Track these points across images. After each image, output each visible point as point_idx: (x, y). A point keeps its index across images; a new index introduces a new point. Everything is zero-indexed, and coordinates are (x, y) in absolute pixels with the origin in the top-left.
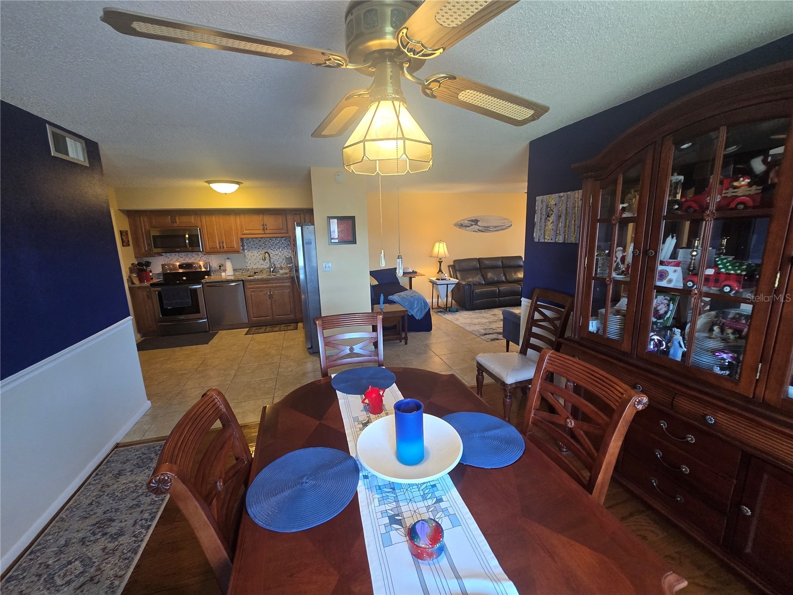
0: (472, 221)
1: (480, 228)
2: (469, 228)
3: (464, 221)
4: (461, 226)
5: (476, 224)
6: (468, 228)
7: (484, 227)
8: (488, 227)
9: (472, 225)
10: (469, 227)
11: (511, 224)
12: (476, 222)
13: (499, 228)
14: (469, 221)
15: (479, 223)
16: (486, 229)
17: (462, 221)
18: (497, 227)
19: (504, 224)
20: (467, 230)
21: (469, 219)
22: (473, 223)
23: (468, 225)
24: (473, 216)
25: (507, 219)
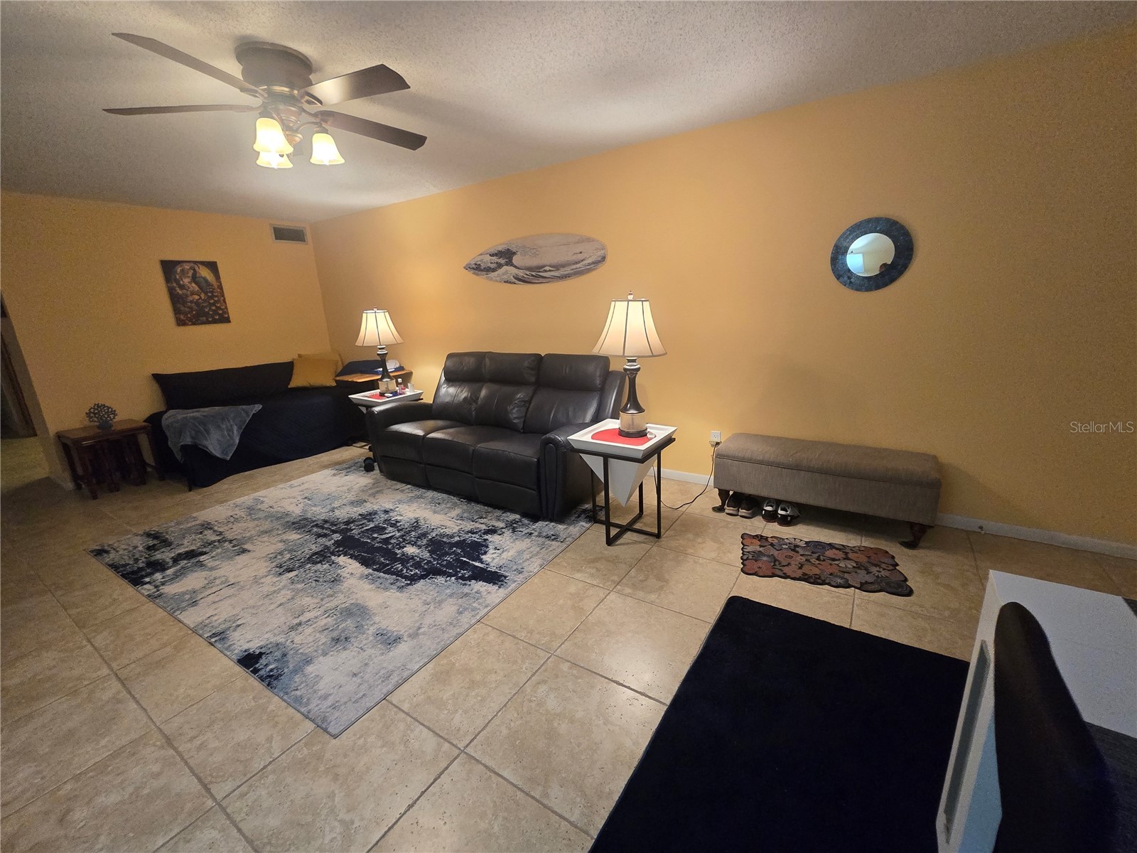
0: (499, 254)
1: (521, 273)
2: (496, 273)
3: (482, 257)
4: (477, 268)
5: (510, 263)
6: (492, 275)
7: (530, 269)
8: (539, 268)
9: (500, 266)
10: (494, 270)
11: (601, 253)
12: (506, 255)
13: (567, 270)
14: (490, 255)
15: (516, 260)
16: (534, 275)
17: (476, 260)
18: (563, 266)
19: (580, 257)
20: (491, 279)
21: (493, 251)
22: (502, 261)
23: (493, 266)
24: (499, 243)
25: (589, 240)
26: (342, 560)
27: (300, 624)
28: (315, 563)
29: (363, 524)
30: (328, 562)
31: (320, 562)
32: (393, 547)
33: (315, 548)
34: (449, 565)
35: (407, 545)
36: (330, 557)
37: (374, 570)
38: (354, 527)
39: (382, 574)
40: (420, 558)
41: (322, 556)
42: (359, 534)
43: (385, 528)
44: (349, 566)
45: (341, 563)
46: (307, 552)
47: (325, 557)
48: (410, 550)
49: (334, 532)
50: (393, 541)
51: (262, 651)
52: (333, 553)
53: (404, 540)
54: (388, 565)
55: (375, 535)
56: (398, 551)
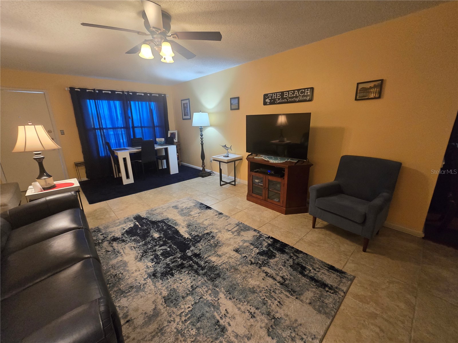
26: (186, 236)
27: (199, 213)
28: (198, 236)
29: (173, 262)
30: (193, 235)
31: (196, 236)
32: (163, 238)
33: (200, 245)
34: (147, 224)
35: (156, 238)
36: (192, 238)
37: (174, 228)
38: (179, 260)
39: (172, 225)
40: (155, 230)
41: (196, 240)
42: (176, 253)
43: (162, 254)
44: (184, 232)
45: (187, 234)
46: (202, 243)
47: (194, 238)
48: (156, 235)
49: (190, 258)
50: (161, 243)
51: (206, 209)
52: (191, 240)
53: (156, 242)
54: (168, 229)
55: (169, 249)
56: (162, 235)
